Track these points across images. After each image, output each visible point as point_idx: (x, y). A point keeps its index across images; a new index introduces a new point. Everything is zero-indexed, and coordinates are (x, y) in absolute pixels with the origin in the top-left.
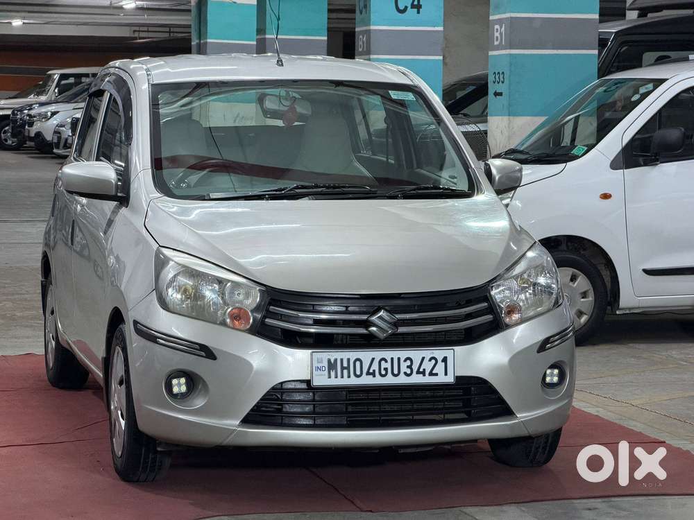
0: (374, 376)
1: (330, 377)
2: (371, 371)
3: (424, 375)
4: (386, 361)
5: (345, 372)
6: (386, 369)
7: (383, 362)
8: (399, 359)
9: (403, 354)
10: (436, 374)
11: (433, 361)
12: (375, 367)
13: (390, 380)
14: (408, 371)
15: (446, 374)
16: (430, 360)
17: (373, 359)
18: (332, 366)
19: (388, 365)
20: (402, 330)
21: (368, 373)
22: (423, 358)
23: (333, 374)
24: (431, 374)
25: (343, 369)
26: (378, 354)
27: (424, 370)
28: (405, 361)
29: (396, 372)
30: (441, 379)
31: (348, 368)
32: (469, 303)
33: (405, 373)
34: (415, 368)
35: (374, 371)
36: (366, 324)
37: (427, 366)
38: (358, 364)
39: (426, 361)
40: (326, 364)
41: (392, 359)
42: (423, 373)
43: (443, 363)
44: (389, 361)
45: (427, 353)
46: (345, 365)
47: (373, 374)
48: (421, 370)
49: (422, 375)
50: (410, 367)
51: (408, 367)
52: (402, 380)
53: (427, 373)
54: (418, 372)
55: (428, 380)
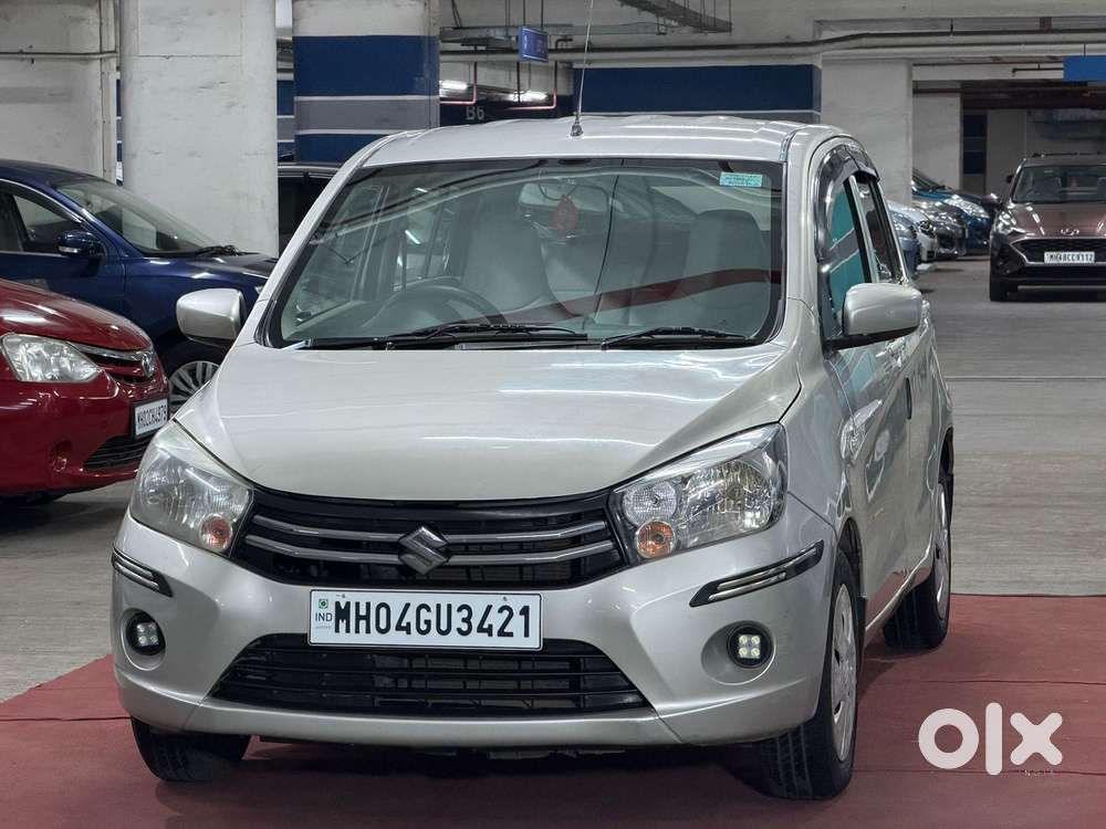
0: (409, 633)
1: (337, 630)
2: (404, 624)
3: (490, 635)
4: (429, 609)
5: (363, 623)
6: (428, 622)
7: (423, 611)
8: (449, 606)
9: (456, 598)
10: (511, 635)
11: (506, 613)
12: (410, 617)
13: (433, 640)
14: (465, 627)
15: (527, 635)
16: (501, 611)
17: (408, 605)
18: (342, 613)
19: (432, 617)
20: (456, 560)
21: (399, 628)
22: (489, 607)
23: (342, 625)
24: (502, 633)
25: (359, 618)
26: (416, 598)
27: (490, 626)
28: (460, 610)
29: (444, 627)
30: (518, 642)
31: (367, 618)
32: (576, 519)
33: (459, 630)
34: (475, 622)
35: (409, 624)
36: (397, 548)
37: (496, 620)
38: (383, 611)
39: (494, 611)
40: (332, 609)
41: (438, 606)
42: (489, 631)
43: (523, 617)
44: (434, 609)
45: (496, 599)
46: (363, 612)
47: (407, 629)
48: (485, 626)
49: (486, 634)
50: (467, 620)
51: (464, 620)
52: (454, 640)
53: (495, 631)
54: (480, 629)
55: (496, 642)
